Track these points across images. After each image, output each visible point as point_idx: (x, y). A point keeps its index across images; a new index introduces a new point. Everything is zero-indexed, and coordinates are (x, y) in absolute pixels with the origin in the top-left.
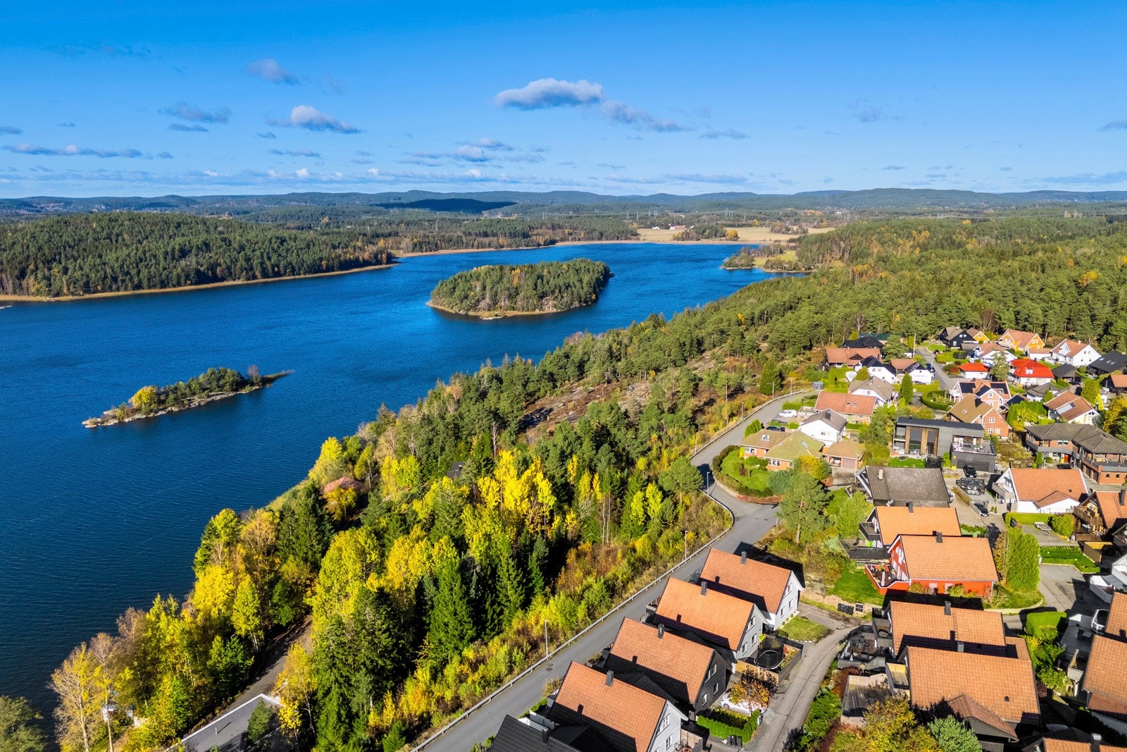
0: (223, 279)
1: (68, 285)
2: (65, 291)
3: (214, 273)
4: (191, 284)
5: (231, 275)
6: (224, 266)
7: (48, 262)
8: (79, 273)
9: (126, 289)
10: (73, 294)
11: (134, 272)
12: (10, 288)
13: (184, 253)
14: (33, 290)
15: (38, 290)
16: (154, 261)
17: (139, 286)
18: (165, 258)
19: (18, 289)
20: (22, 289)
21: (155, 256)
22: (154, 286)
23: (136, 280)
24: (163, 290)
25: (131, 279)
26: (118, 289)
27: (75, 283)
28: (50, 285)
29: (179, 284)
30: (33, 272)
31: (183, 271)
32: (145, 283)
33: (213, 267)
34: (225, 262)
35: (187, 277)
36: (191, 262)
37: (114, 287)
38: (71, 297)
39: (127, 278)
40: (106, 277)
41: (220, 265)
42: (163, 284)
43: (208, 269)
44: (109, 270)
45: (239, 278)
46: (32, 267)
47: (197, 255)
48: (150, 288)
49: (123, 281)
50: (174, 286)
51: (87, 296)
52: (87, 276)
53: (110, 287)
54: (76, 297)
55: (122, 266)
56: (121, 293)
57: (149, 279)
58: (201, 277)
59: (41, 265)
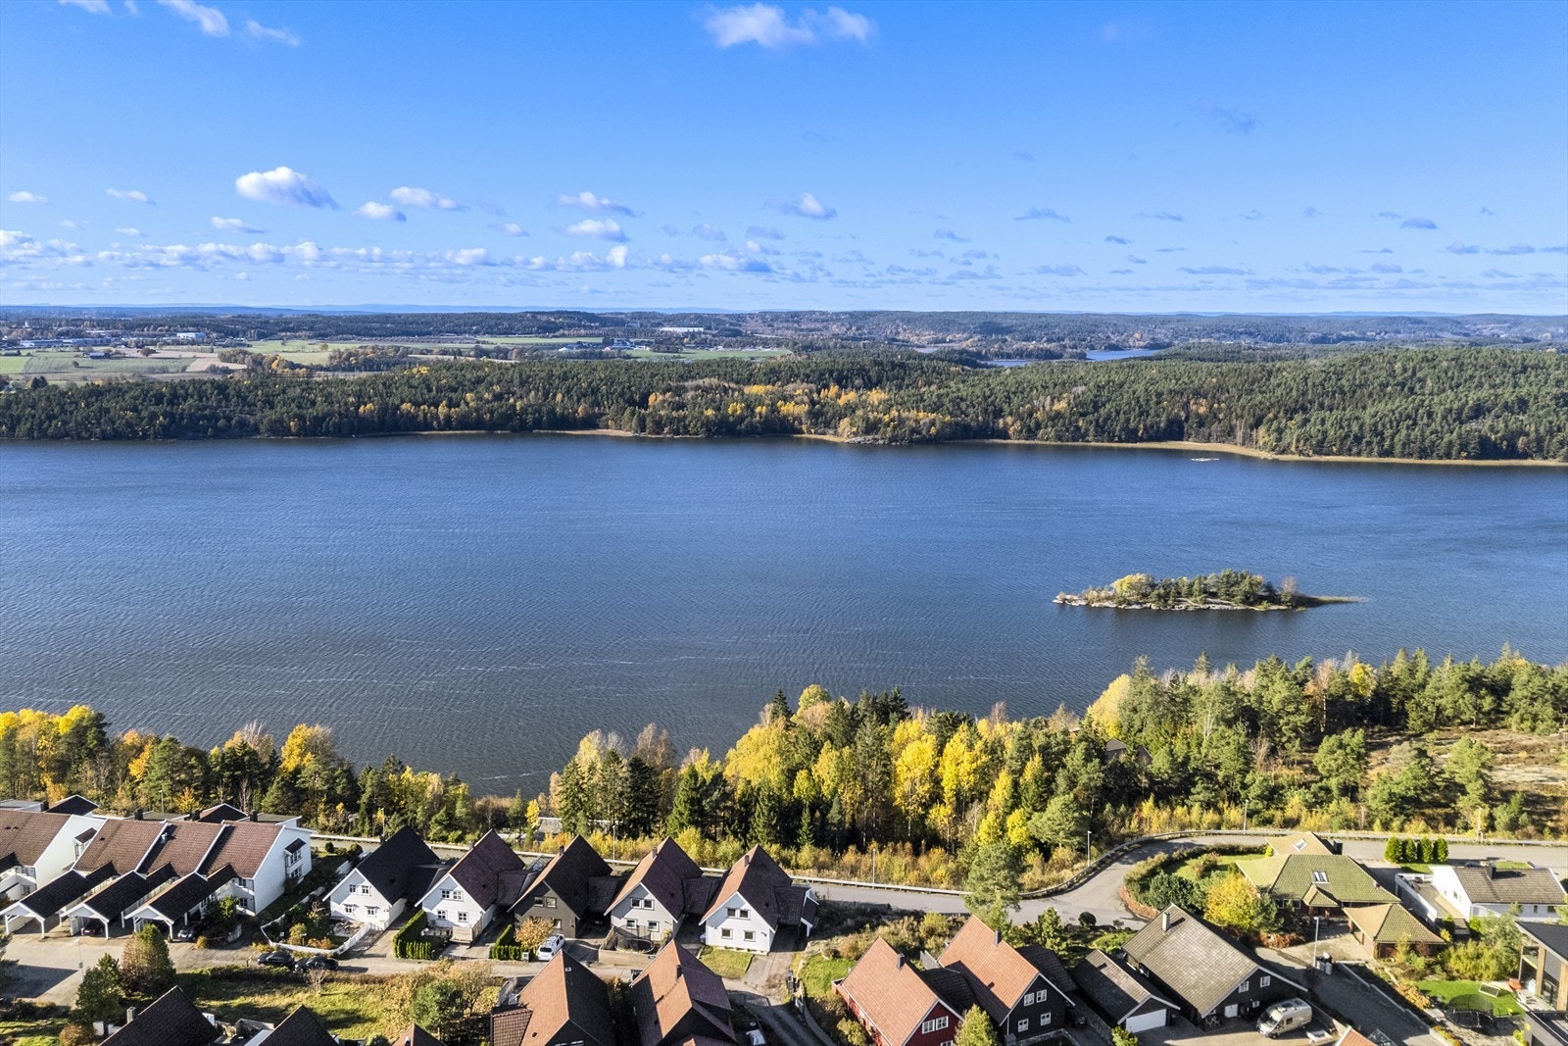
0: (1525, 455)
1: (1298, 441)
2: (1293, 449)
3: (1512, 446)
4: (1466, 458)
5: (1539, 448)
6: (1533, 436)
7: (1290, 413)
8: (1319, 427)
9: (1370, 454)
10: (1301, 453)
11: (1388, 433)
12: (1239, 439)
13: (1479, 411)
14: (1261, 443)
15: (1265, 443)
16: (1425, 420)
17: (1389, 453)
18: (1444, 417)
19: (1247, 440)
20: (1252, 441)
21: (1430, 415)
22: (1410, 455)
23: (1387, 443)
24: (1423, 461)
25: (1380, 443)
26: (1359, 454)
27: (1307, 440)
28: (1279, 440)
29: (1448, 456)
30: (1271, 421)
31: (1460, 436)
32: (1398, 449)
33: (1512, 437)
34: (1537, 431)
35: (1463, 447)
36: (1483, 425)
37: (1355, 450)
38: (1296, 457)
39: (1375, 440)
40: (1347, 436)
41: (1527, 434)
42: (1424, 453)
43: (1503, 438)
44: (1355, 428)
45: (1554, 457)
46: (1271, 415)
47: (1498, 417)
48: (1403, 456)
49: (1369, 443)
50: (1440, 458)
51: (1316, 458)
52: (1325, 433)
53: (1350, 450)
54: (1302, 458)
55: (1375, 425)
56: (1363, 459)
57: (1404, 445)
58: (1487, 448)
59: (1281, 414)
